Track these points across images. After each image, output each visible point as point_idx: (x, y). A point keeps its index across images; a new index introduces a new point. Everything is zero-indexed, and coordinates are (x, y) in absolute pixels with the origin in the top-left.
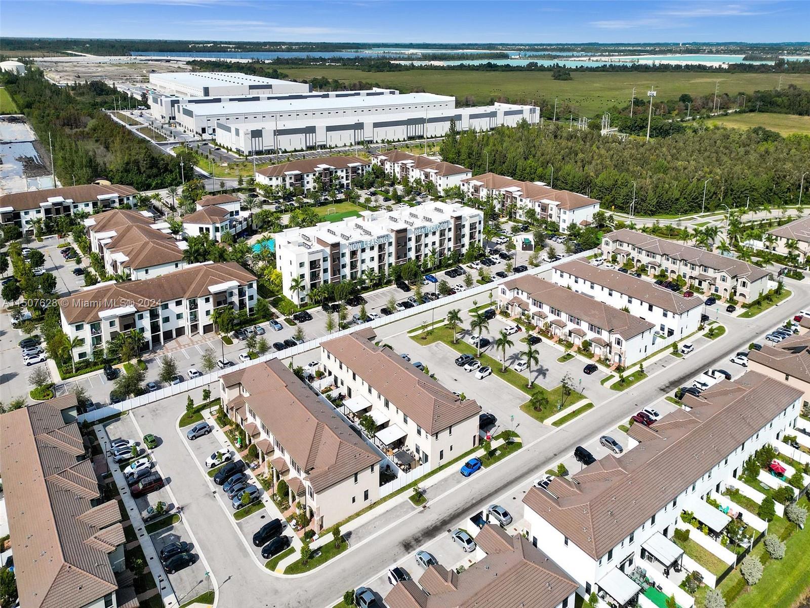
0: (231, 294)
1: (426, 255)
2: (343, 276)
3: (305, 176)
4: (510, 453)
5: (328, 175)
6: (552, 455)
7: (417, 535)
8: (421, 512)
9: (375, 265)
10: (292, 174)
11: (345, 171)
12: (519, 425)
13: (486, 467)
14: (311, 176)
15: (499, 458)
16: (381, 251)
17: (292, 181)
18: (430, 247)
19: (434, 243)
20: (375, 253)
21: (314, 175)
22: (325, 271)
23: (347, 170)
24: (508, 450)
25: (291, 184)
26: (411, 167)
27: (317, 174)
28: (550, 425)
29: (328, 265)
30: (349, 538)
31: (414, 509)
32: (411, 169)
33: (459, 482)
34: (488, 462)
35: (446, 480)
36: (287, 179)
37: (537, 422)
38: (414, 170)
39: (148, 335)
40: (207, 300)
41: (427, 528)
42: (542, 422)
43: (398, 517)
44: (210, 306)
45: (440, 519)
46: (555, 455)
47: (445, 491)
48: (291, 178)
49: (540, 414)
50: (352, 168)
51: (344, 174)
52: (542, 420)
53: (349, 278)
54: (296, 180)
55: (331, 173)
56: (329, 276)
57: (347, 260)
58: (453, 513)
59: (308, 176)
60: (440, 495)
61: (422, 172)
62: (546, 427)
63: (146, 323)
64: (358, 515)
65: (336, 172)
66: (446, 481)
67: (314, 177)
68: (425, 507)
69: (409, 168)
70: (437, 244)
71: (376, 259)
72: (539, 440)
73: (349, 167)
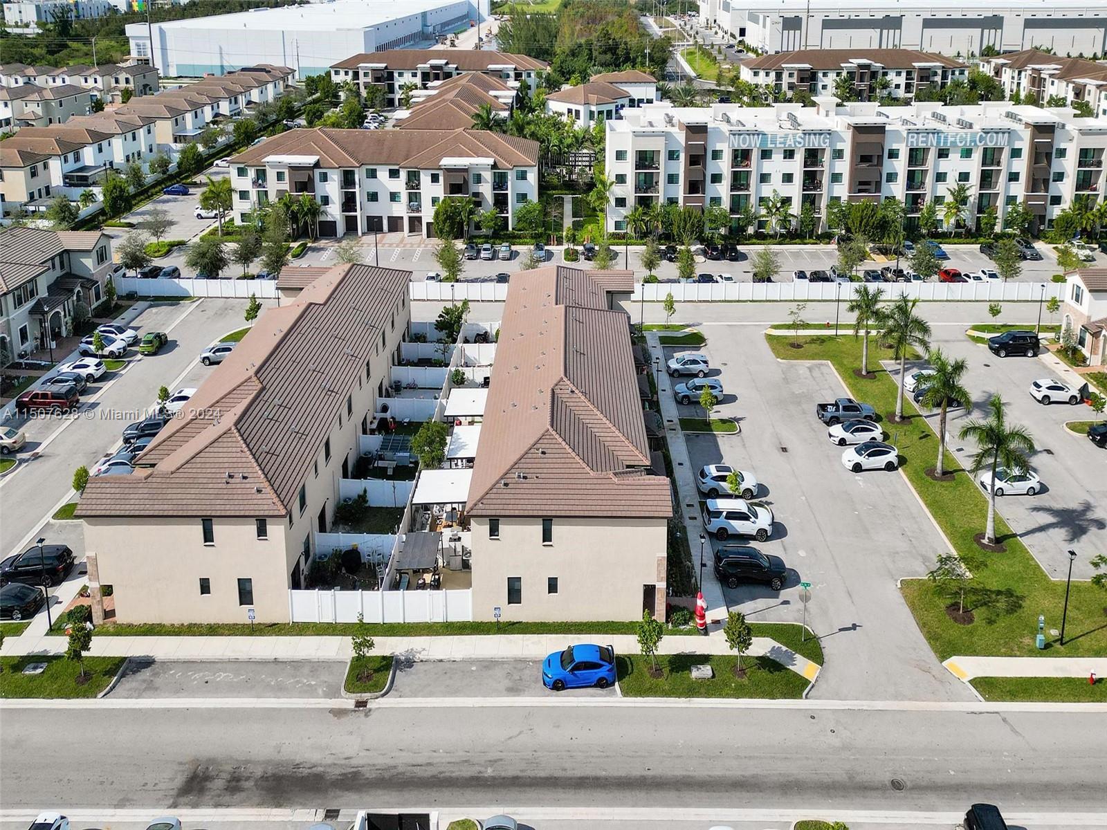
0: (478, 179)
1: (938, 200)
2: (713, 199)
3: (820, 75)
4: (740, 692)
5: (867, 77)
6: (887, 777)
7: (251, 768)
8: (339, 713)
9: (795, 191)
10: (795, 69)
11: (904, 74)
12: (854, 627)
13: (626, 693)
14: (832, 76)
15: (693, 690)
16: (815, 164)
17: (794, 80)
18: (952, 182)
19: (964, 177)
20: (796, 166)
21: (838, 74)
22: (672, 179)
23: (909, 73)
24: (745, 681)
25: (791, 86)
26: (1051, 76)
27: (844, 74)
28: (965, 680)
29: (680, 167)
30: (134, 672)
31: (332, 693)
32: (1049, 81)
33: (514, 690)
34: (649, 681)
35: (489, 664)
36: (785, 75)
37: (925, 650)
38: (1056, 81)
39: (334, 212)
40: (435, 178)
41: (297, 766)
42: (943, 655)
43: (280, 690)
44: (439, 190)
45: (354, 762)
46: (897, 785)
47: (455, 692)
48: (791, 75)
49: (955, 631)
50: (921, 69)
51: (902, 80)
52: (945, 649)
53: (726, 205)
54: (802, 80)
55: (874, 75)
56: (680, 191)
57: (724, 166)
58: (400, 769)
59: (825, 75)
60: (431, 694)
61: (1071, 86)
62: (945, 680)
63: (332, 188)
64: (213, 630)
65: (885, 74)
66: (487, 667)
67: (838, 79)
68: (361, 704)
69: (1045, 79)
70: (975, 179)
71: (798, 179)
72: (879, 705)
73: (914, 68)
